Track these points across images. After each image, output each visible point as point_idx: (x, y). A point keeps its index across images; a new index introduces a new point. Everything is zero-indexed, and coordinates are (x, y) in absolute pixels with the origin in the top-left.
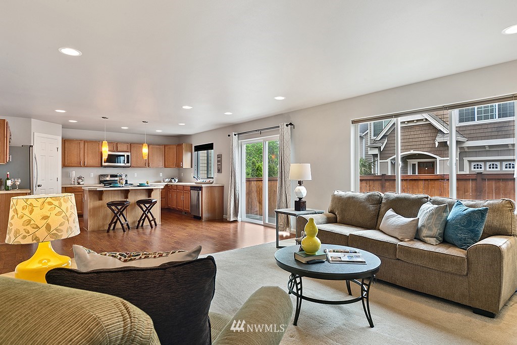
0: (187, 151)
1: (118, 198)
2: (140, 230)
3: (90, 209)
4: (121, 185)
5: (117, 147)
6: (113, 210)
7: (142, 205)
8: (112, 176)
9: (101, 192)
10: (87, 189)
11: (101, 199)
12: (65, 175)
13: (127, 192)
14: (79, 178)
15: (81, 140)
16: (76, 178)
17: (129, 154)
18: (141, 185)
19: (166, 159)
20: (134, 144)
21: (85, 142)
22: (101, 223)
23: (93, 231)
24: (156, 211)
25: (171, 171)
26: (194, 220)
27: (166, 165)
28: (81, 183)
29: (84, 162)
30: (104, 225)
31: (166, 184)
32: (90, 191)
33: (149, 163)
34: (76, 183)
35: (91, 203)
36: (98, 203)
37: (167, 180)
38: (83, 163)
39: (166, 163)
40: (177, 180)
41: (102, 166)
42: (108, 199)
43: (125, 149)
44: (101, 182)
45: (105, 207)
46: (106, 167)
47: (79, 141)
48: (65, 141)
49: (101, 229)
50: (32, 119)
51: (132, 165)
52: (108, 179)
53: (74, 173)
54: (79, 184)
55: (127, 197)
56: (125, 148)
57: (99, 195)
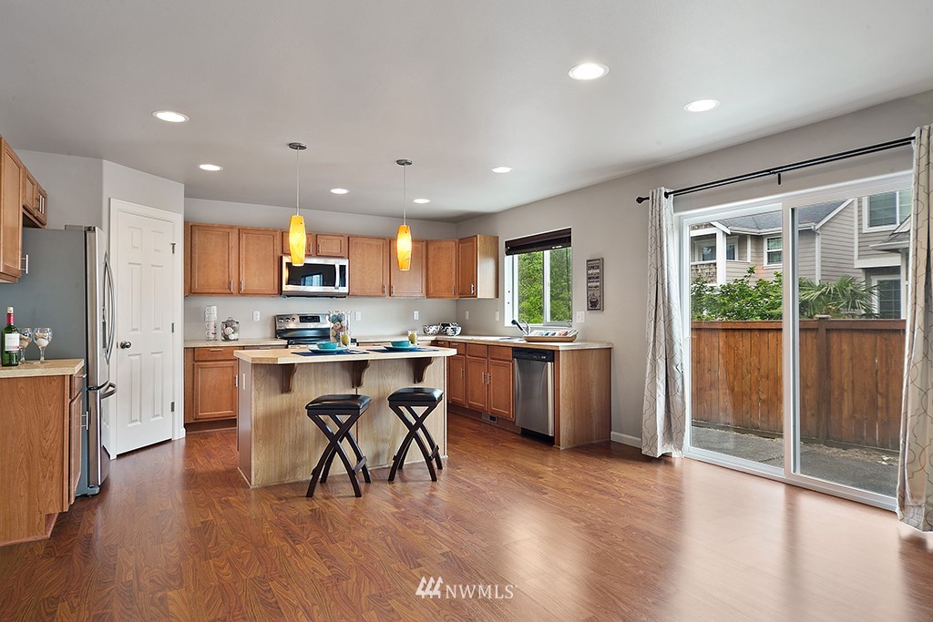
0: (486, 254)
1: (338, 388)
2: (398, 484)
3: (256, 421)
4: (343, 348)
5: (317, 246)
6: (322, 425)
8: (304, 319)
9: (288, 370)
10: (247, 356)
11: (286, 388)
12: (193, 317)
13: (357, 370)
14: (227, 324)
15: (232, 227)
16: (219, 327)
17: (345, 262)
19: (430, 276)
20: (356, 237)
21: (241, 231)
22: (287, 462)
23: (267, 488)
24: (437, 422)
25: (440, 307)
26: (523, 443)
27: (431, 291)
28: (232, 337)
29: (240, 283)
30: (294, 468)
31: (433, 338)
32: (255, 366)
33: (390, 287)
34: (220, 337)
35: (260, 403)
36: (279, 401)
37: (433, 329)
38: (236, 284)
39: (431, 285)
40: (459, 330)
41: (280, 292)
42: (308, 390)
43: (336, 251)
44: (279, 334)
45: (298, 414)
46: (290, 295)
47: (225, 230)
48: (191, 229)
49: (289, 479)
50: (109, 167)
51: (354, 291)
52: (292, 325)
53: (215, 311)
54: (226, 338)
55: (357, 383)
56: (334, 246)
57: (284, 376)
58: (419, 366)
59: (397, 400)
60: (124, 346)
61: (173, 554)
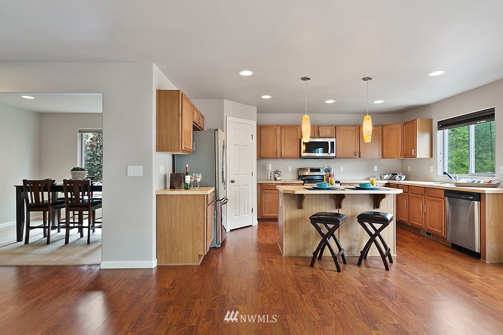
0: (423, 131)
1: (328, 208)
2: (363, 268)
3: (285, 222)
4: (331, 186)
5: (319, 132)
6: (318, 229)
7: (367, 224)
8: (312, 170)
9: (301, 197)
10: (281, 188)
11: (300, 207)
12: (261, 169)
13: (339, 199)
14: (276, 172)
15: (278, 126)
16: (272, 174)
17: (334, 140)
18: (362, 187)
19: (385, 145)
20: (340, 126)
21: (282, 127)
22: (301, 245)
23: (290, 257)
24: (389, 234)
25: (392, 164)
27: (385, 154)
28: (278, 179)
29: (281, 153)
30: (304, 249)
31: (386, 182)
32: (285, 194)
33: (360, 153)
34: (273, 179)
35: (287, 213)
36: (297, 213)
37: (386, 176)
38: (280, 153)
39: (385, 151)
40: (404, 177)
41: (300, 157)
42: (312, 209)
43: (329, 134)
44: (300, 177)
45: (306, 221)
46: (305, 158)
47: (275, 127)
48: (260, 128)
49: (302, 255)
50: (226, 102)
51: (338, 155)
52: (307, 173)
53: (271, 166)
54: (276, 179)
55: (339, 206)
56: (328, 132)
57: (299, 200)
58: (377, 199)
59: (363, 219)
60: (232, 182)
61: (244, 285)
